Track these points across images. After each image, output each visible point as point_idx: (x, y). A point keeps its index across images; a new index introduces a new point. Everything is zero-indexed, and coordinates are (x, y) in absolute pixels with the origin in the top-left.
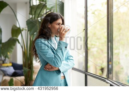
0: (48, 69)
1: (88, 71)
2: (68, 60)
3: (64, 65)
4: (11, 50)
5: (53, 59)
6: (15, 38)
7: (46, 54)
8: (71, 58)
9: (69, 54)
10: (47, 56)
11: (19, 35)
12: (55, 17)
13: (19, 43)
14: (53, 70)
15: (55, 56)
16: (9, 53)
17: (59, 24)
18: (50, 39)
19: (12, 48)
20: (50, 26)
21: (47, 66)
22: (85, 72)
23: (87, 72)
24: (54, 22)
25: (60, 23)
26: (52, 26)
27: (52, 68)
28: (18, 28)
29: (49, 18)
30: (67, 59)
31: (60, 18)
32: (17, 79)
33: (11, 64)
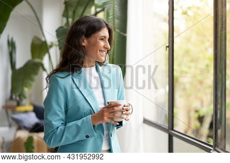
1: (175, 129)
4: (30, 82)
6: (37, 60)
11: (44, 55)
13: (44, 69)
16: (26, 90)
19: (32, 80)
20: (85, 43)
22: (168, 130)
23: (173, 129)
24: (93, 35)
25: (105, 37)
28: (43, 42)
31: (104, 27)
33: (31, 108)
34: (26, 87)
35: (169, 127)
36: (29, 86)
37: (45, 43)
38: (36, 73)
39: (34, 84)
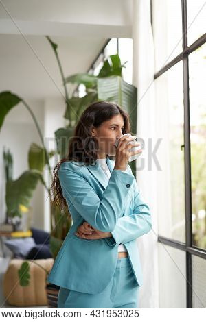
0: (85, 235)
2: (135, 215)
3: (126, 227)
4: (26, 198)
5: (97, 212)
6: (35, 171)
7: (82, 199)
8: (145, 210)
9: (138, 200)
10: (83, 204)
11: (43, 167)
12: (107, 111)
13: (44, 183)
14: (97, 237)
15: (100, 204)
17: (116, 127)
18: (94, 164)
20: (94, 133)
21: (83, 227)
22: (186, 246)
23: (191, 246)
24: (103, 124)
26: (98, 132)
27: (94, 232)
29: (92, 115)
30: (134, 212)
31: (117, 114)
32: (38, 265)
33: (29, 234)
34: (22, 203)
35: (186, 243)
36: (25, 203)
37: (45, 150)
38: (34, 188)
39: (31, 201)
